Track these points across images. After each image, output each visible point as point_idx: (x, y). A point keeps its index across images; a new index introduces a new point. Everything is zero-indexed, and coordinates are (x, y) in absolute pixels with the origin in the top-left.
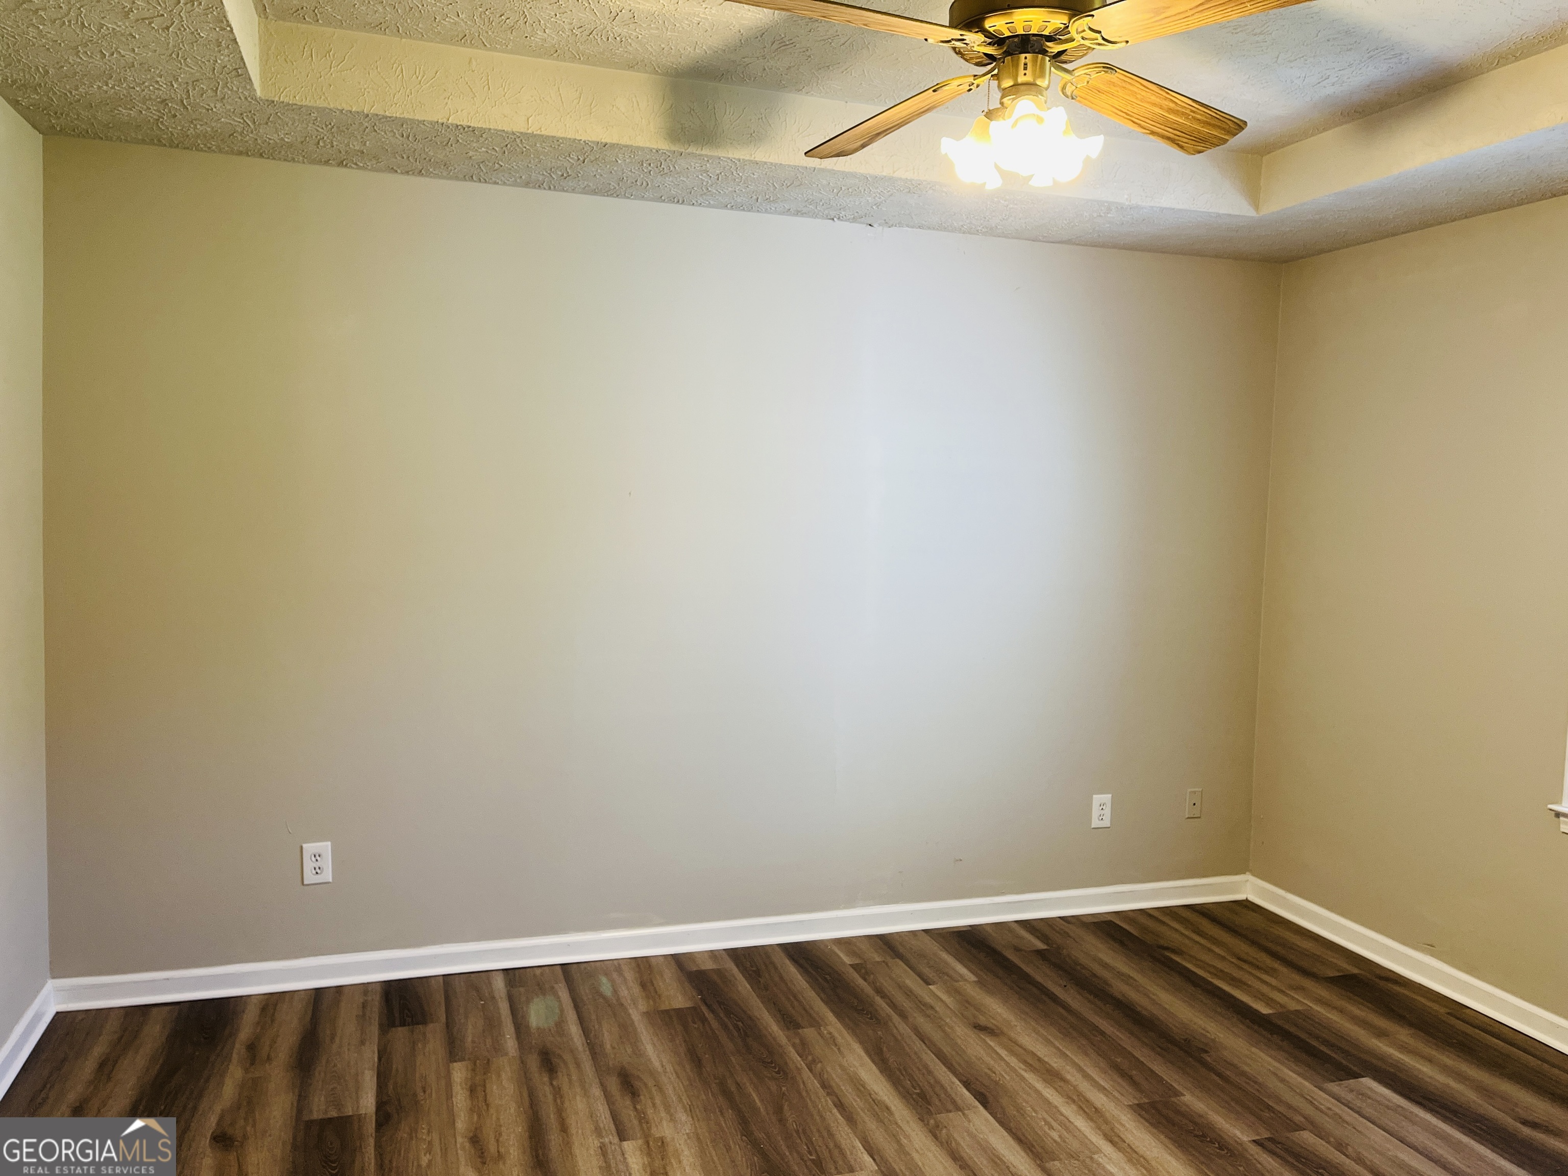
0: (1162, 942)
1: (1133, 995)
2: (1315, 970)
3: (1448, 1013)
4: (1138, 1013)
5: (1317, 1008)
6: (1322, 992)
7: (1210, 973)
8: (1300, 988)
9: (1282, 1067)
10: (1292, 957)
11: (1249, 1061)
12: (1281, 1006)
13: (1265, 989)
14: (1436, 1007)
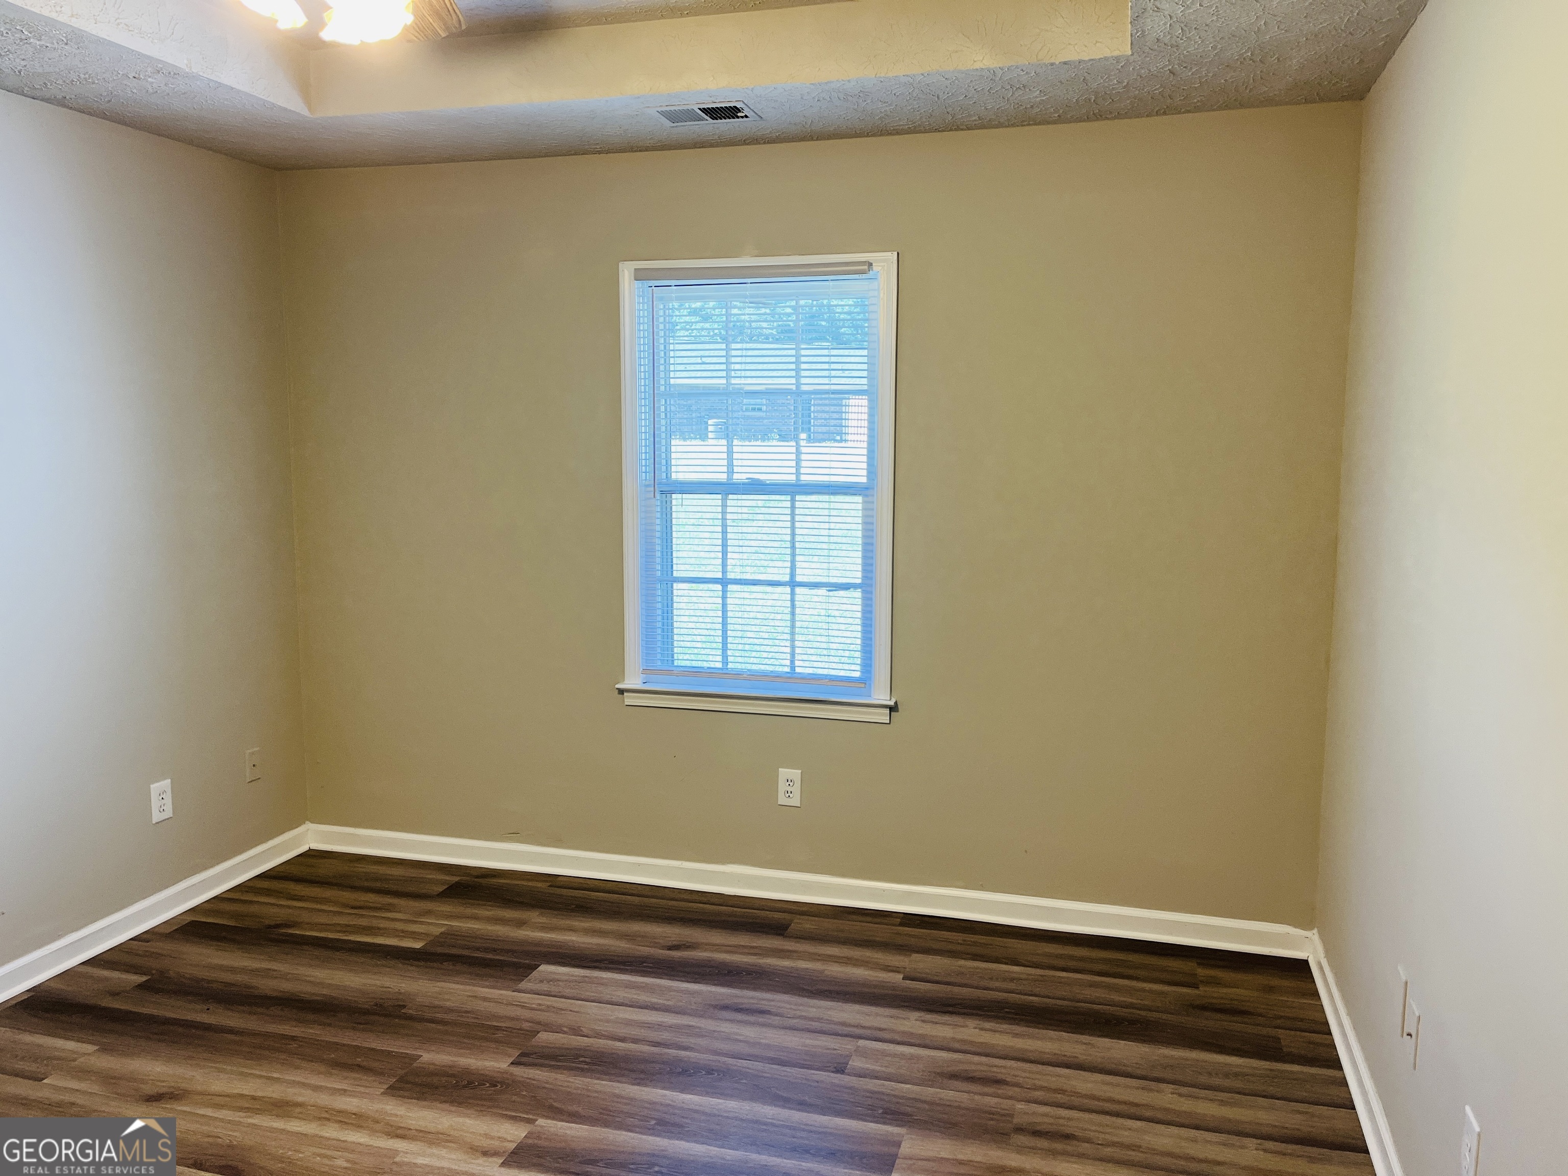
0: (267, 922)
1: (287, 986)
2: (424, 891)
3: (550, 886)
4: (309, 1002)
5: (455, 923)
6: (445, 907)
7: (339, 932)
8: (429, 913)
9: (475, 988)
10: (393, 887)
11: (446, 997)
12: (427, 935)
13: (399, 926)
14: (539, 885)
